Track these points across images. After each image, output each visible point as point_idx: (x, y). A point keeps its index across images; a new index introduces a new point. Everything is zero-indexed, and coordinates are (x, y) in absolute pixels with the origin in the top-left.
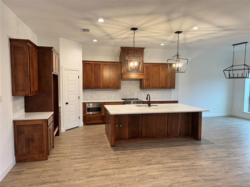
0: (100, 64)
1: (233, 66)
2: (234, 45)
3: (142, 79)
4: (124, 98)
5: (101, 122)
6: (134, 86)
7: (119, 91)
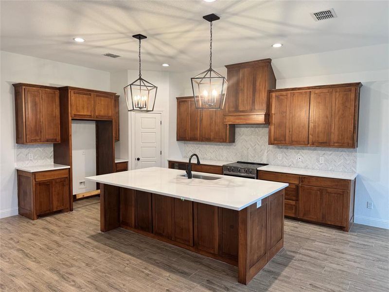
4: (242, 161)
6: (261, 138)
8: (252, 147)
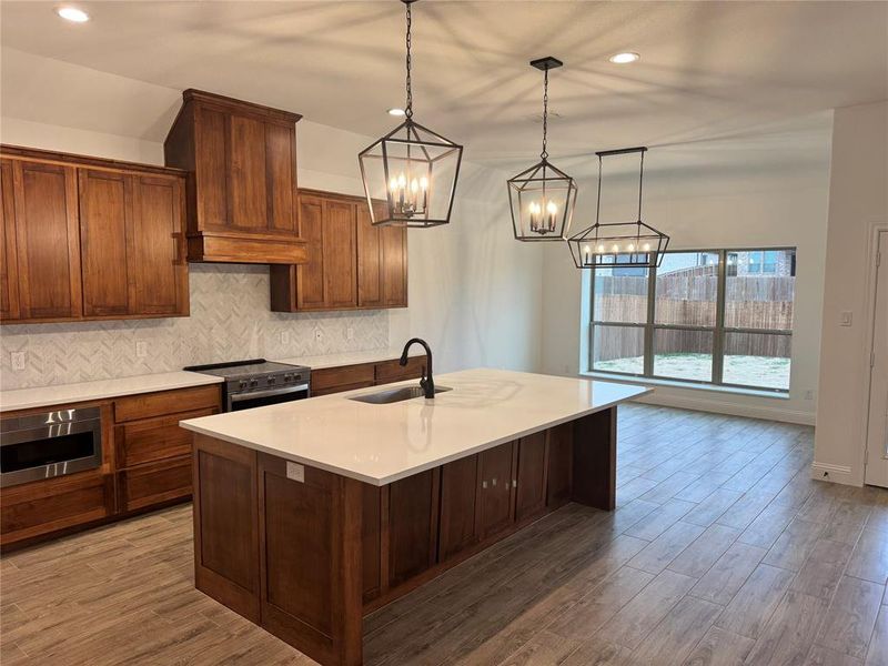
0: (62, 172)
1: (597, 225)
2: (600, 154)
3: (289, 265)
4: (198, 364)
5: (100, 513)
6: (242, 298)
7: (171, 329)
8: (221, 322)
